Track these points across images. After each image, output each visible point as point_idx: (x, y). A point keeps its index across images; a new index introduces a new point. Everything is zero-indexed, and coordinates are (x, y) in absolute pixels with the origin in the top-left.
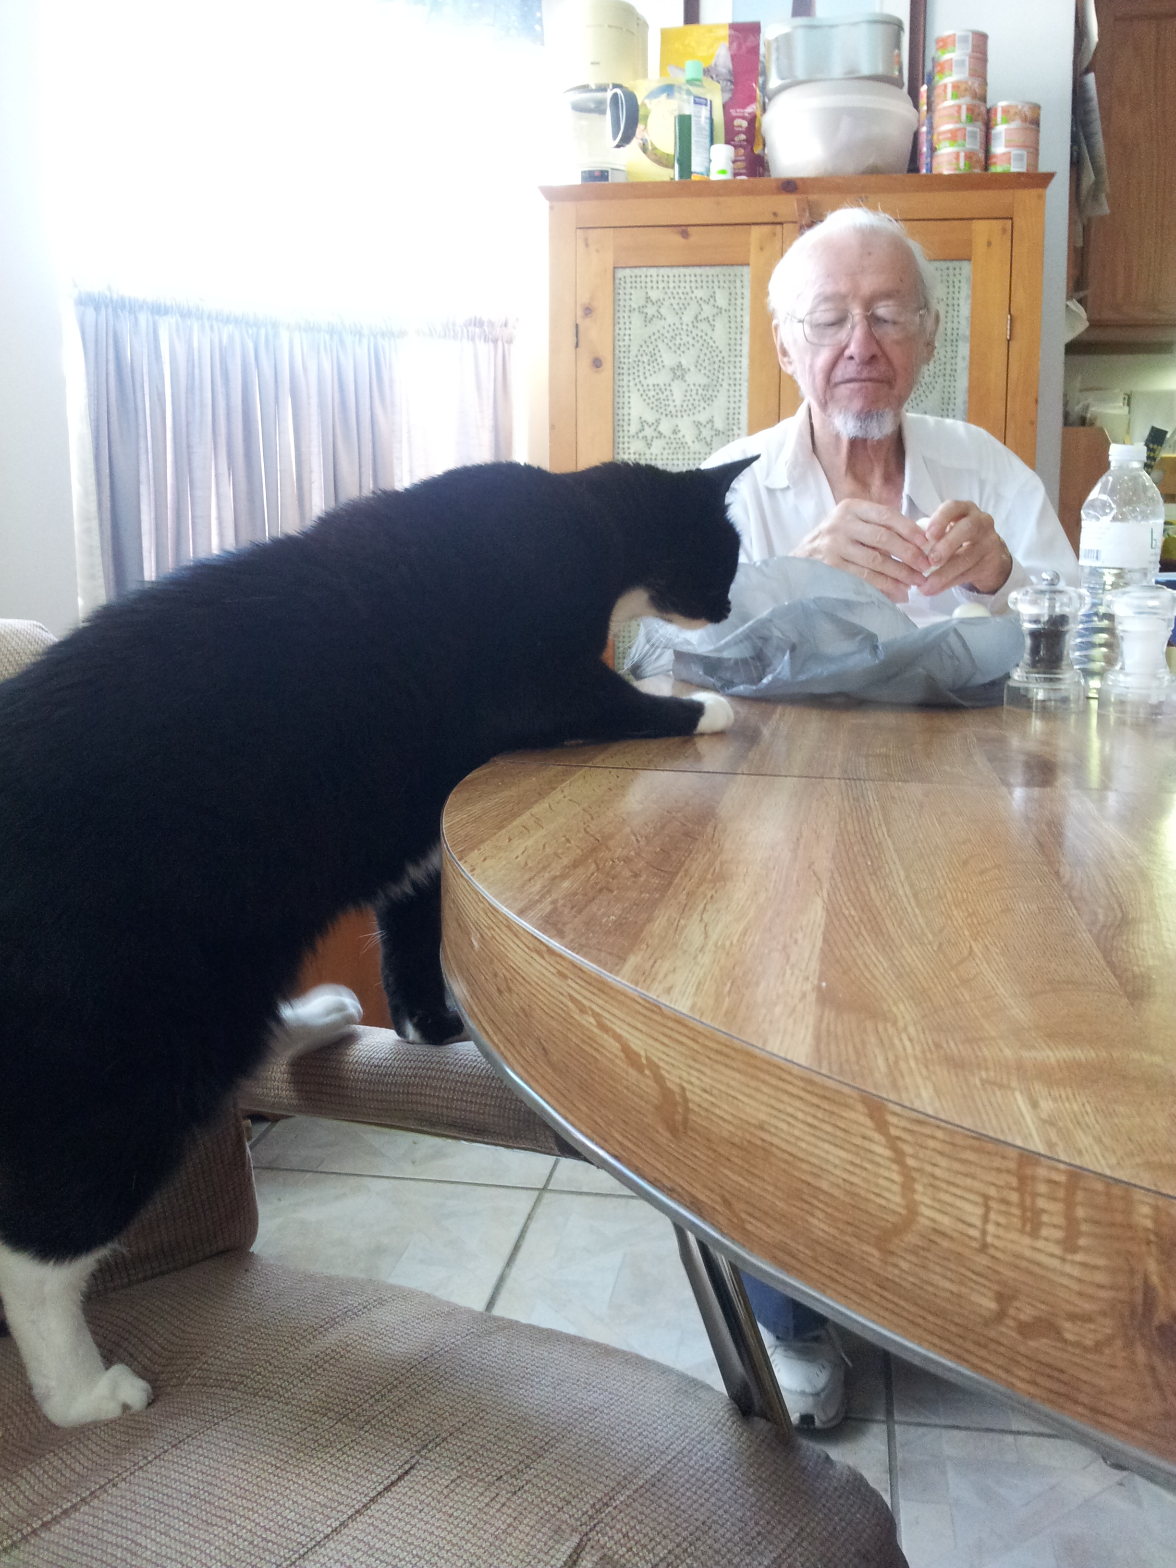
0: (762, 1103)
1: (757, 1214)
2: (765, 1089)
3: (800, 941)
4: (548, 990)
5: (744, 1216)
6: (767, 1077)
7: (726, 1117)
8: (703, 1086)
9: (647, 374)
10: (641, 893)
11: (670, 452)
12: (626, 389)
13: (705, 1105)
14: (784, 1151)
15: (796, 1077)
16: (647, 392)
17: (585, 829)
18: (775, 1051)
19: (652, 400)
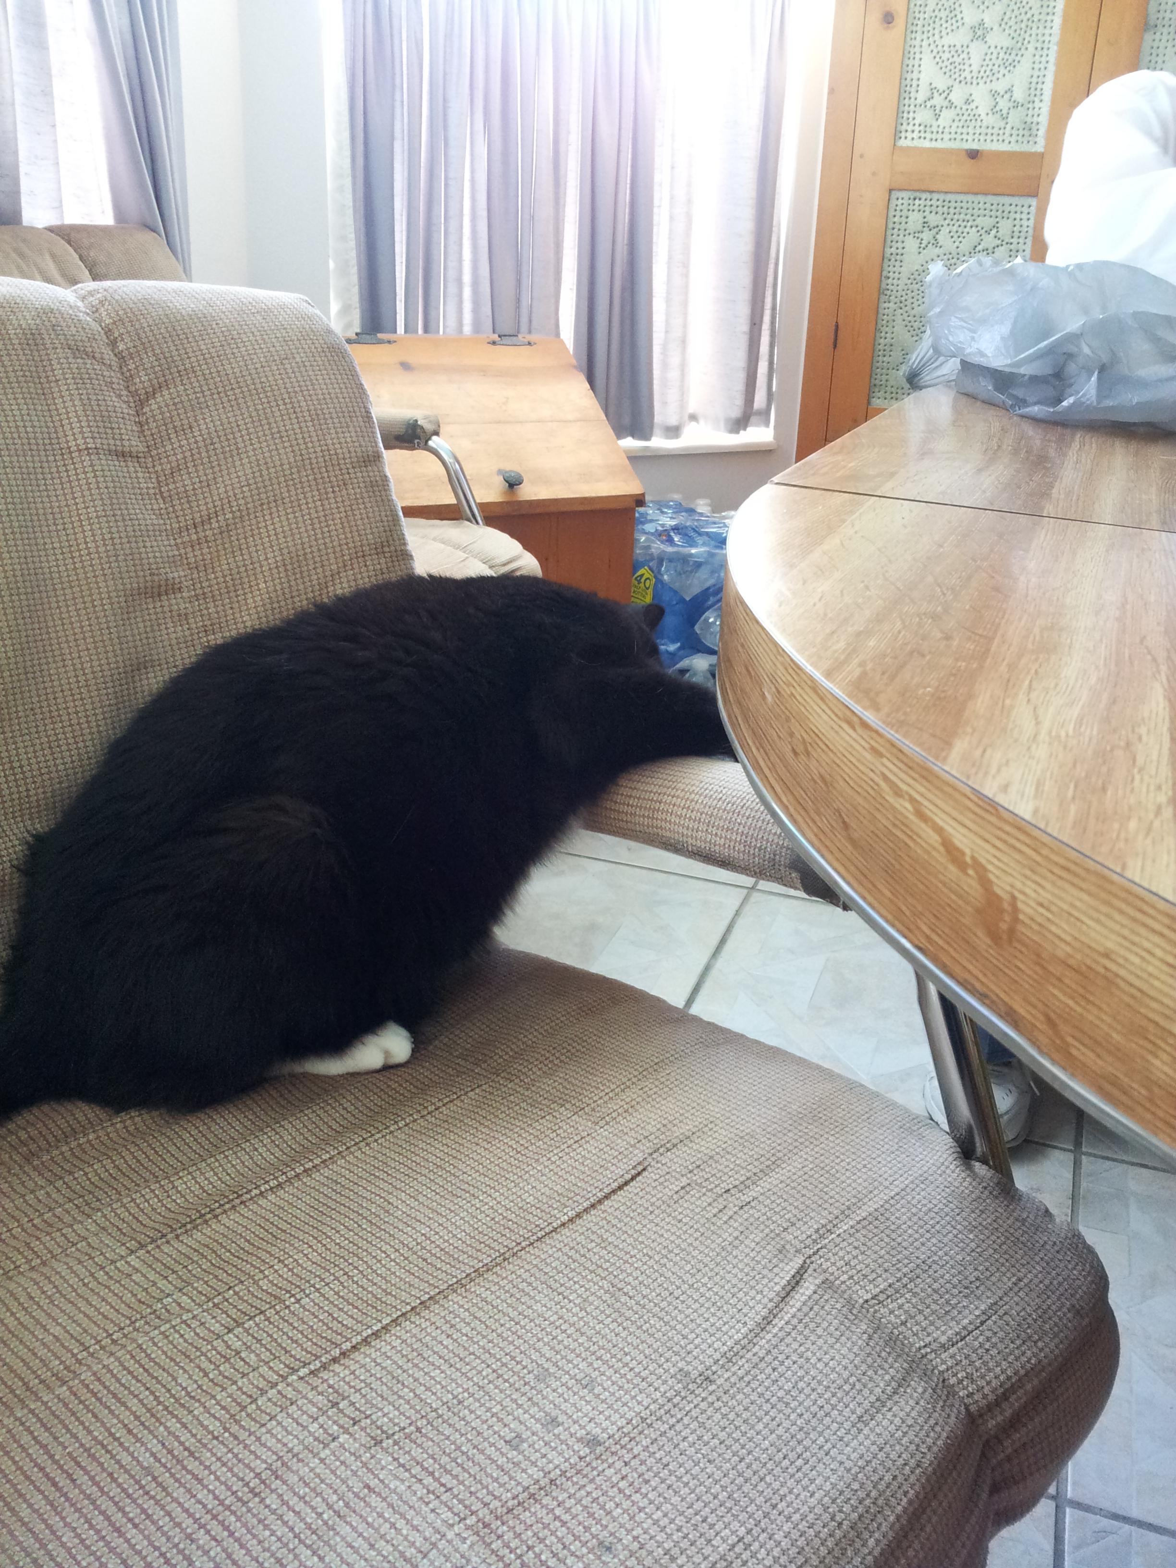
0: (1112, 931)
1: (1086, 1041)
2: (1118, 917)
3: (1144, 739)
4: (857, 764)
5: (1069, 1039)
6: (1123, 906)
7: (1063, 936)
8: (1041, 900)
9: (944, 33)
10: (957, 660)
11: (961, 125)
12: (917, 50)
13: (1039, 919)
14: (1131, 985)
15: (1160, 912)
16: (941, 54)
17: (884, 575)
18: (1137, 880)
19: (946, 63)
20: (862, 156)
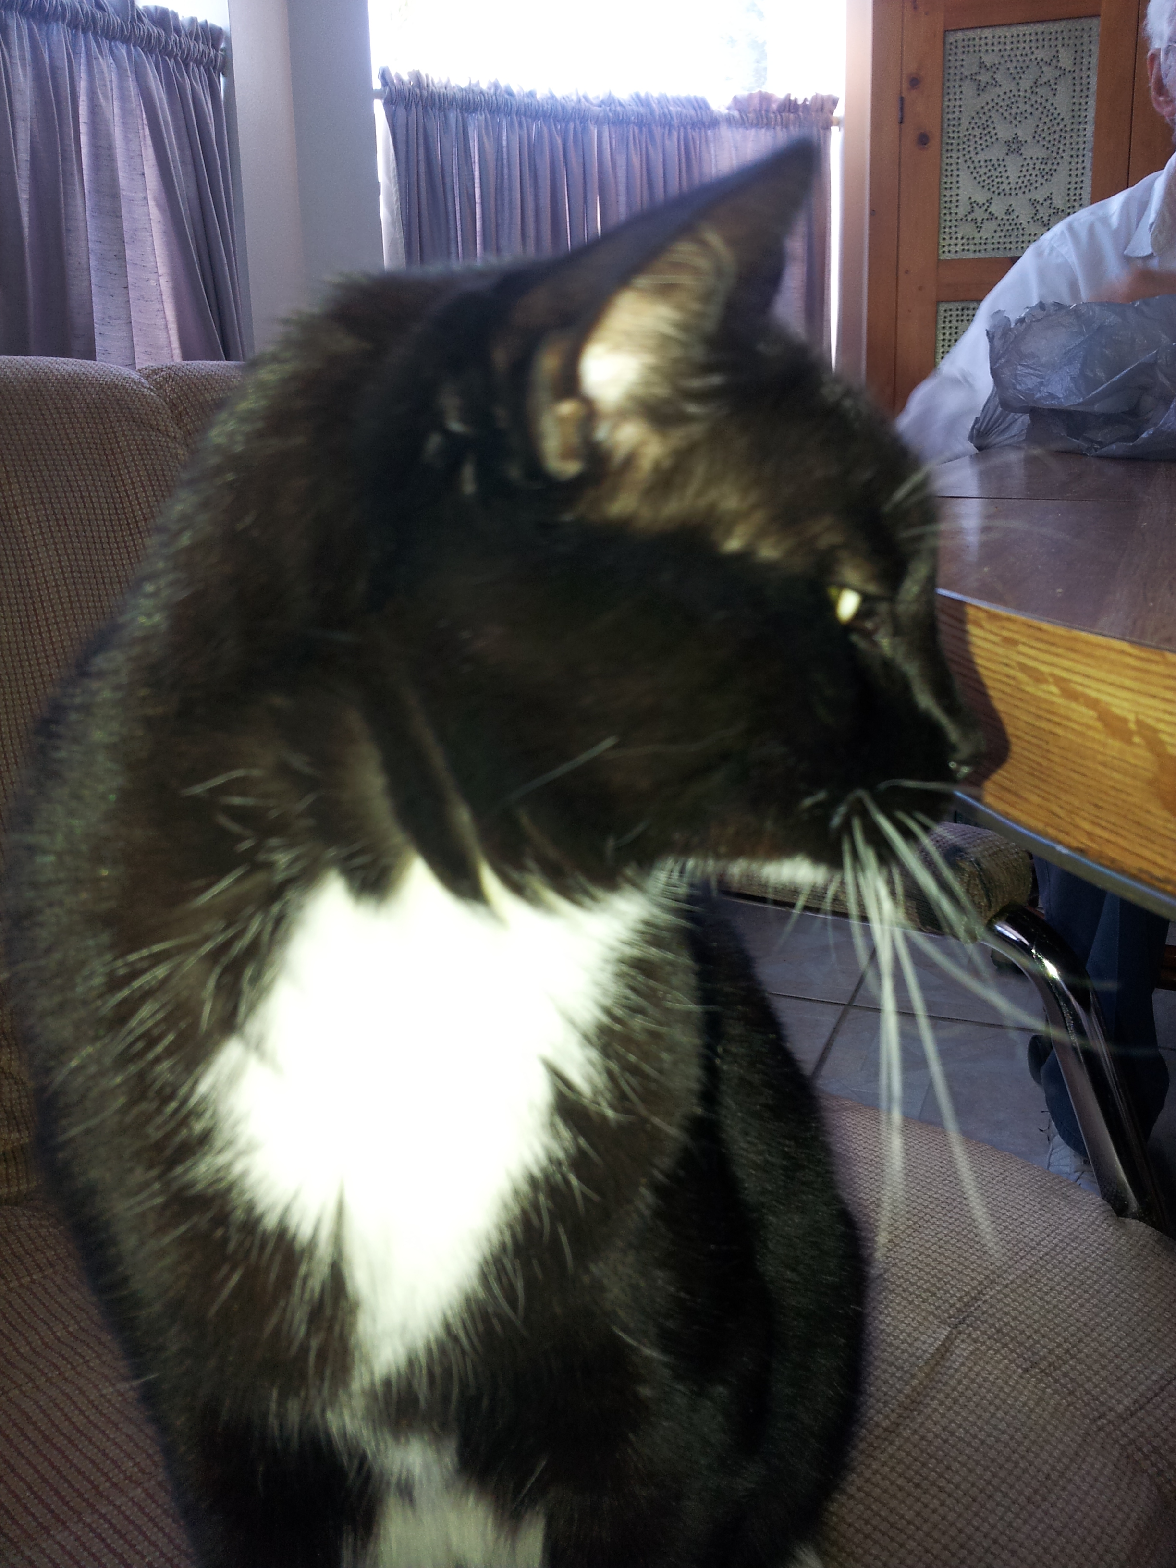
9: (979, 149)
11: (1003, 234)
12: (954, 167)
16: (978, 169)
19: (984, 177)
20: (907, 272)
